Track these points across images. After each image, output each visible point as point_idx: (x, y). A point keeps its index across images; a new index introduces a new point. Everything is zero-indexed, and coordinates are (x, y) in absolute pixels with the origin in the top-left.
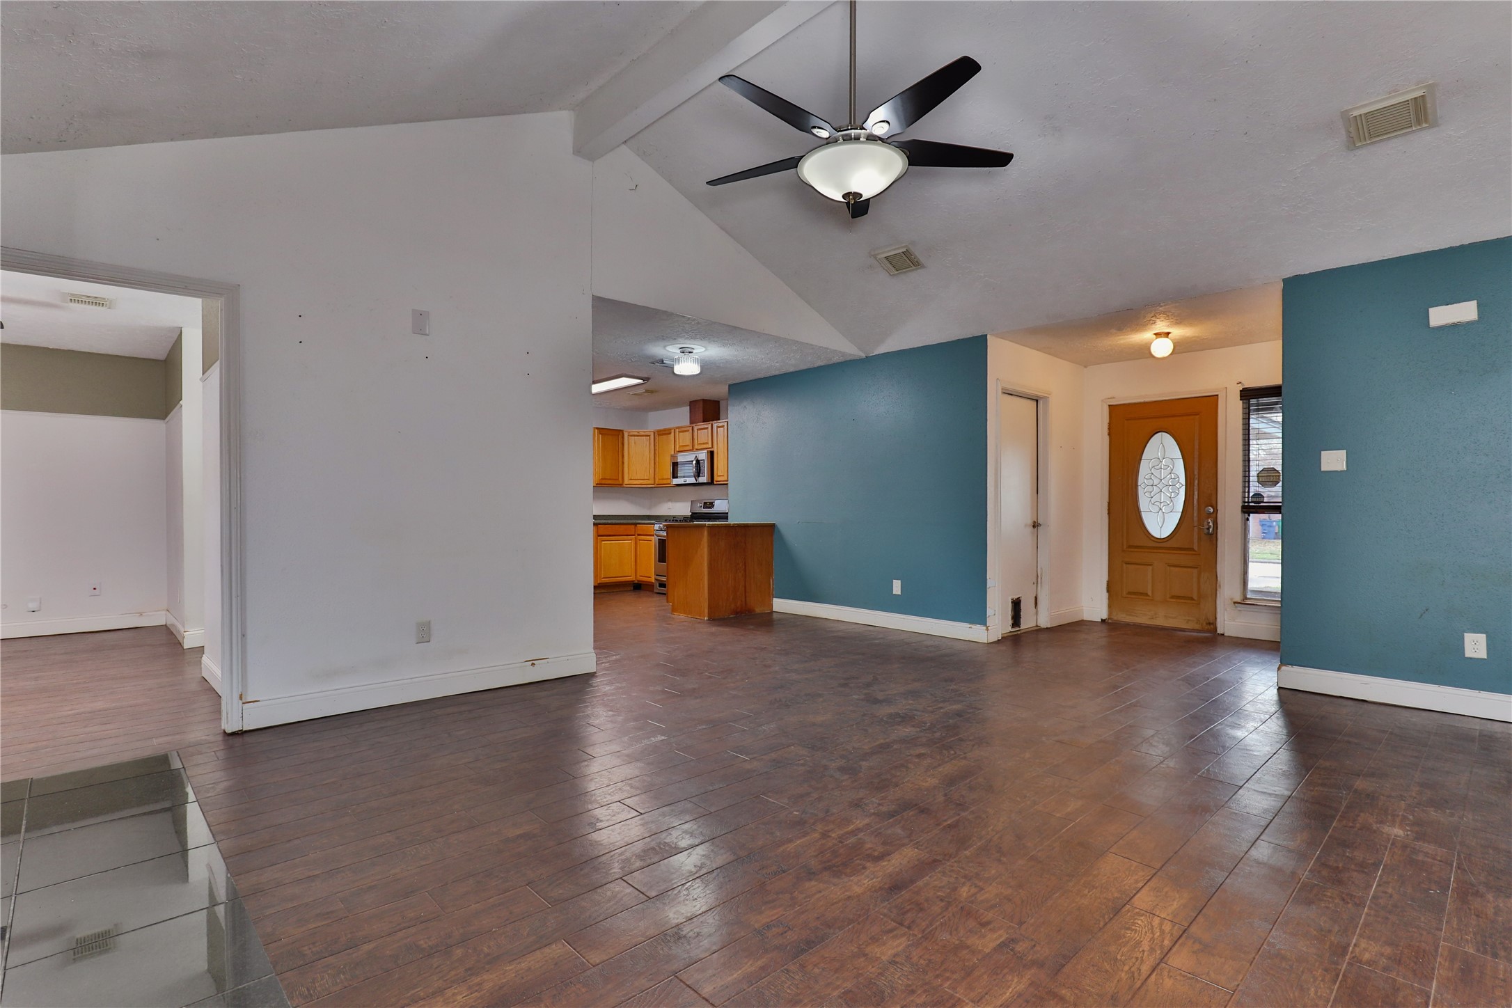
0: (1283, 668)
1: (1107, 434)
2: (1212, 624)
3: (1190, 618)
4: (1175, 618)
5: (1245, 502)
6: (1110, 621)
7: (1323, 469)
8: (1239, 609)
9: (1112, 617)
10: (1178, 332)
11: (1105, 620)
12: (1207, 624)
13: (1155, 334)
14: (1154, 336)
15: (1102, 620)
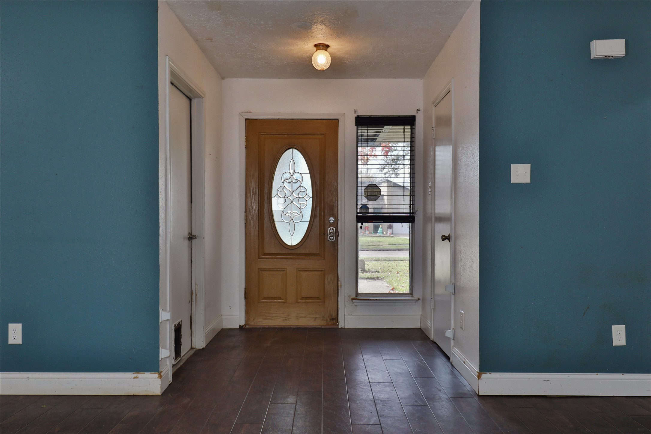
0: (483, 376)
1: (244, 146)
2: (334, 319)
3: (318, 316)
4: (305, 317)
5: (358, 213)
6: (247, 327)
7: (513, 180)
8: (355, 304)
9: (250, 323)
10: (336, 45)
11: (243, 326)
12: (330, 320)
13: (316, 46)
14: (315, 49)
15: (240, 326)
